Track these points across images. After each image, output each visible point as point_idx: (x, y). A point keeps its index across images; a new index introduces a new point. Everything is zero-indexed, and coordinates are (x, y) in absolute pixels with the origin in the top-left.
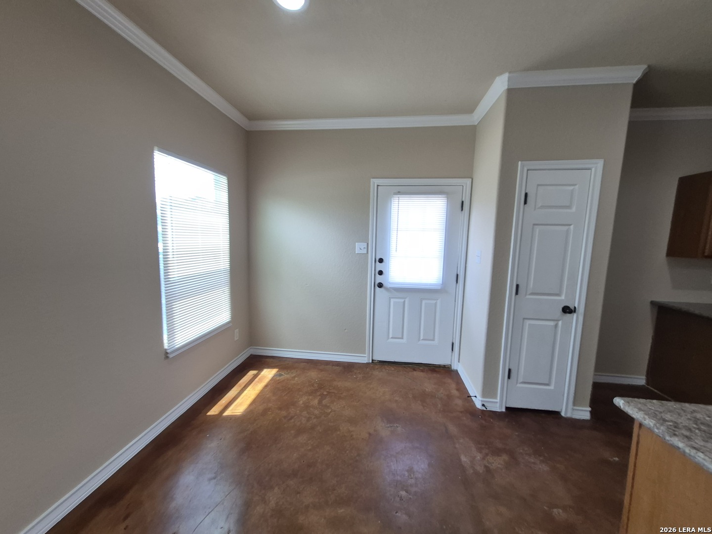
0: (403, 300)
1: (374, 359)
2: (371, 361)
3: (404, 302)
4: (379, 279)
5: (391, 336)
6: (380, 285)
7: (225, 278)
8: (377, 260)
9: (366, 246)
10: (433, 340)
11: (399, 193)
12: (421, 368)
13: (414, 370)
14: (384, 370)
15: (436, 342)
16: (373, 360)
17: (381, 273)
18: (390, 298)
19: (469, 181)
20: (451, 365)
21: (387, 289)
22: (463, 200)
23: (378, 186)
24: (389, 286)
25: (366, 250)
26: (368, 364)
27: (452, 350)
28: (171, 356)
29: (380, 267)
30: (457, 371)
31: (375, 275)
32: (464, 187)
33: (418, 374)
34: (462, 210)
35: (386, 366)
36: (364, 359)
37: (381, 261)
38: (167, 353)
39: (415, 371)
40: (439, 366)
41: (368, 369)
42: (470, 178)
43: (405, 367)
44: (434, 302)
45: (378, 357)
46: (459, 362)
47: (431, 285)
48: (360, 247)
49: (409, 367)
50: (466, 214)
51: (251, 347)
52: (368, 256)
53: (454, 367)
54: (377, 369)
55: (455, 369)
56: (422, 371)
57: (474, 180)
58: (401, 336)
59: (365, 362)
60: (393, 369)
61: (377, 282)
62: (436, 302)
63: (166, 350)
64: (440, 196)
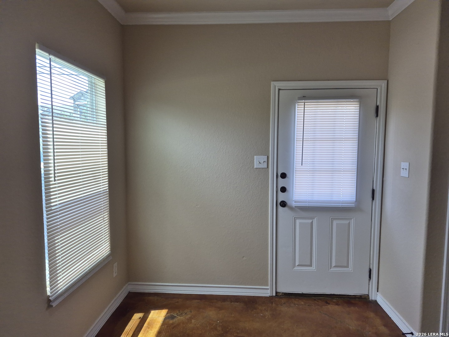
0: (310, 221)
1: (279, 290)
2: (274, 294)
3: (312, 223)
4: (282, 197)
5: (297, 263)
6: (283, 204)
7: (104, 202)
8: (279, 175)
9: (266, 160)
10: (347, 267)
11: (304, 98)
12: (334, 300)
13: (327, 303)
14: (292, 305)
15: (350, 269)
16: (276, 293)
17: (283, 190)
18: (295, 219)
19: (383, 83)
20: (368, 295)
21: (291, 208)
22: (378, 104)
23: (279, 90)
24: (294, 204)
25: (266, 163)
26: (271, 297)
27: (370, 277)
28: (54, 304)
29: (282, 183)
30: (376, 302)
31: (277, 192)
32: (379, 90)
33: (332, 308)
34: (377, 116)
35: (293, 300)
36: (266, 292)
37: (284, 176)
38: (49, 301)
39: (329, 304)
40: (355, 297)
41: (274, 305)
42: (386, 80)
43: (315, 300)
44: (347, 222)
45: (284, 289)
46: (378, 291)
47: (343, 202)
48: (258, 161)
49: (320, 299)
50: (381, 120)
51: (129, 283)
52: (268, 171)
53: (372, 297)
54: (284, 303)
55: (373, 299)
56: (337, 304)
57: (389, 81)
58: (309, 264)
59: (268, 295)
60: (302, 303)
61: (279, 201)
62: (350, 223)
63: (49, 296)
64: (352, 100)
